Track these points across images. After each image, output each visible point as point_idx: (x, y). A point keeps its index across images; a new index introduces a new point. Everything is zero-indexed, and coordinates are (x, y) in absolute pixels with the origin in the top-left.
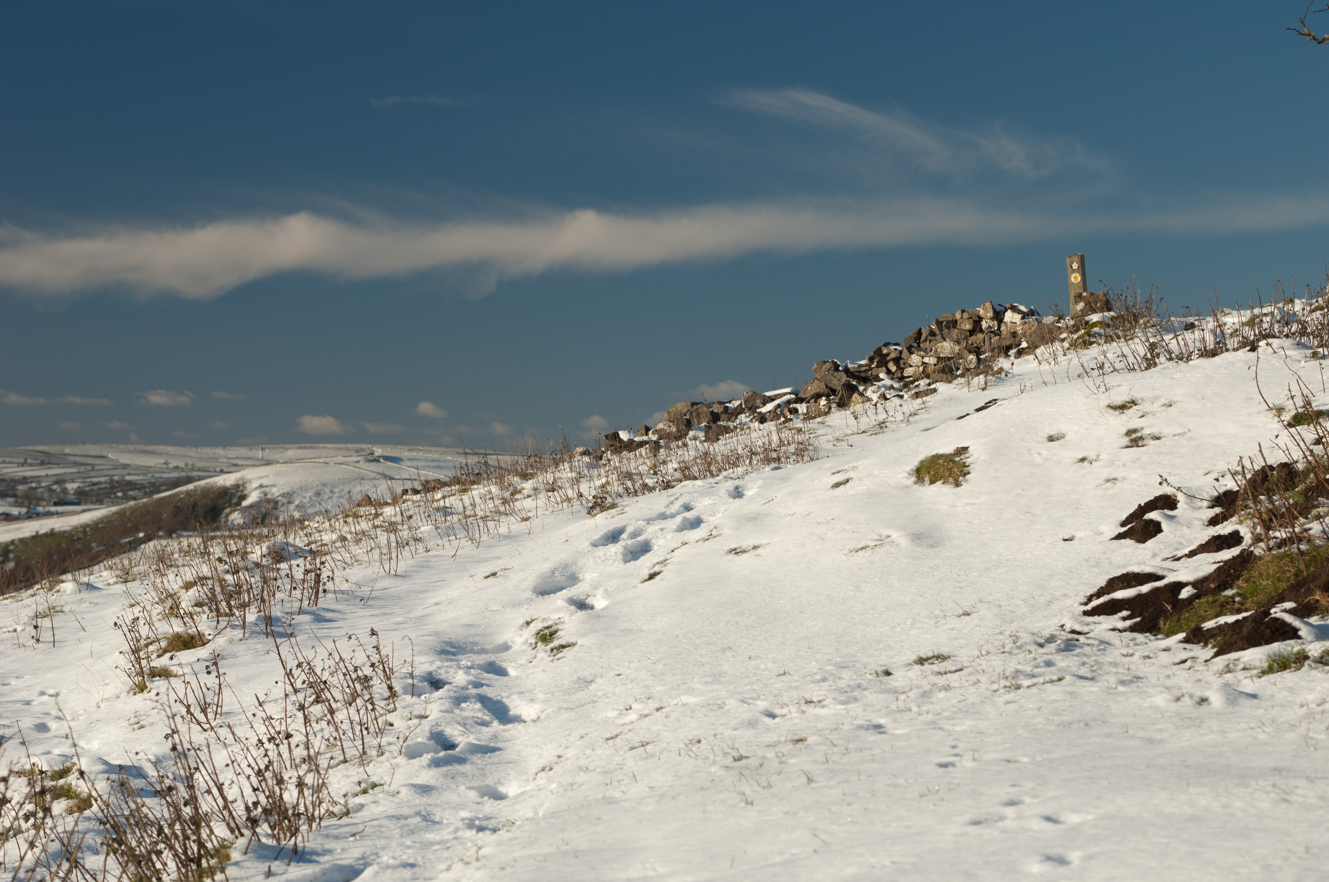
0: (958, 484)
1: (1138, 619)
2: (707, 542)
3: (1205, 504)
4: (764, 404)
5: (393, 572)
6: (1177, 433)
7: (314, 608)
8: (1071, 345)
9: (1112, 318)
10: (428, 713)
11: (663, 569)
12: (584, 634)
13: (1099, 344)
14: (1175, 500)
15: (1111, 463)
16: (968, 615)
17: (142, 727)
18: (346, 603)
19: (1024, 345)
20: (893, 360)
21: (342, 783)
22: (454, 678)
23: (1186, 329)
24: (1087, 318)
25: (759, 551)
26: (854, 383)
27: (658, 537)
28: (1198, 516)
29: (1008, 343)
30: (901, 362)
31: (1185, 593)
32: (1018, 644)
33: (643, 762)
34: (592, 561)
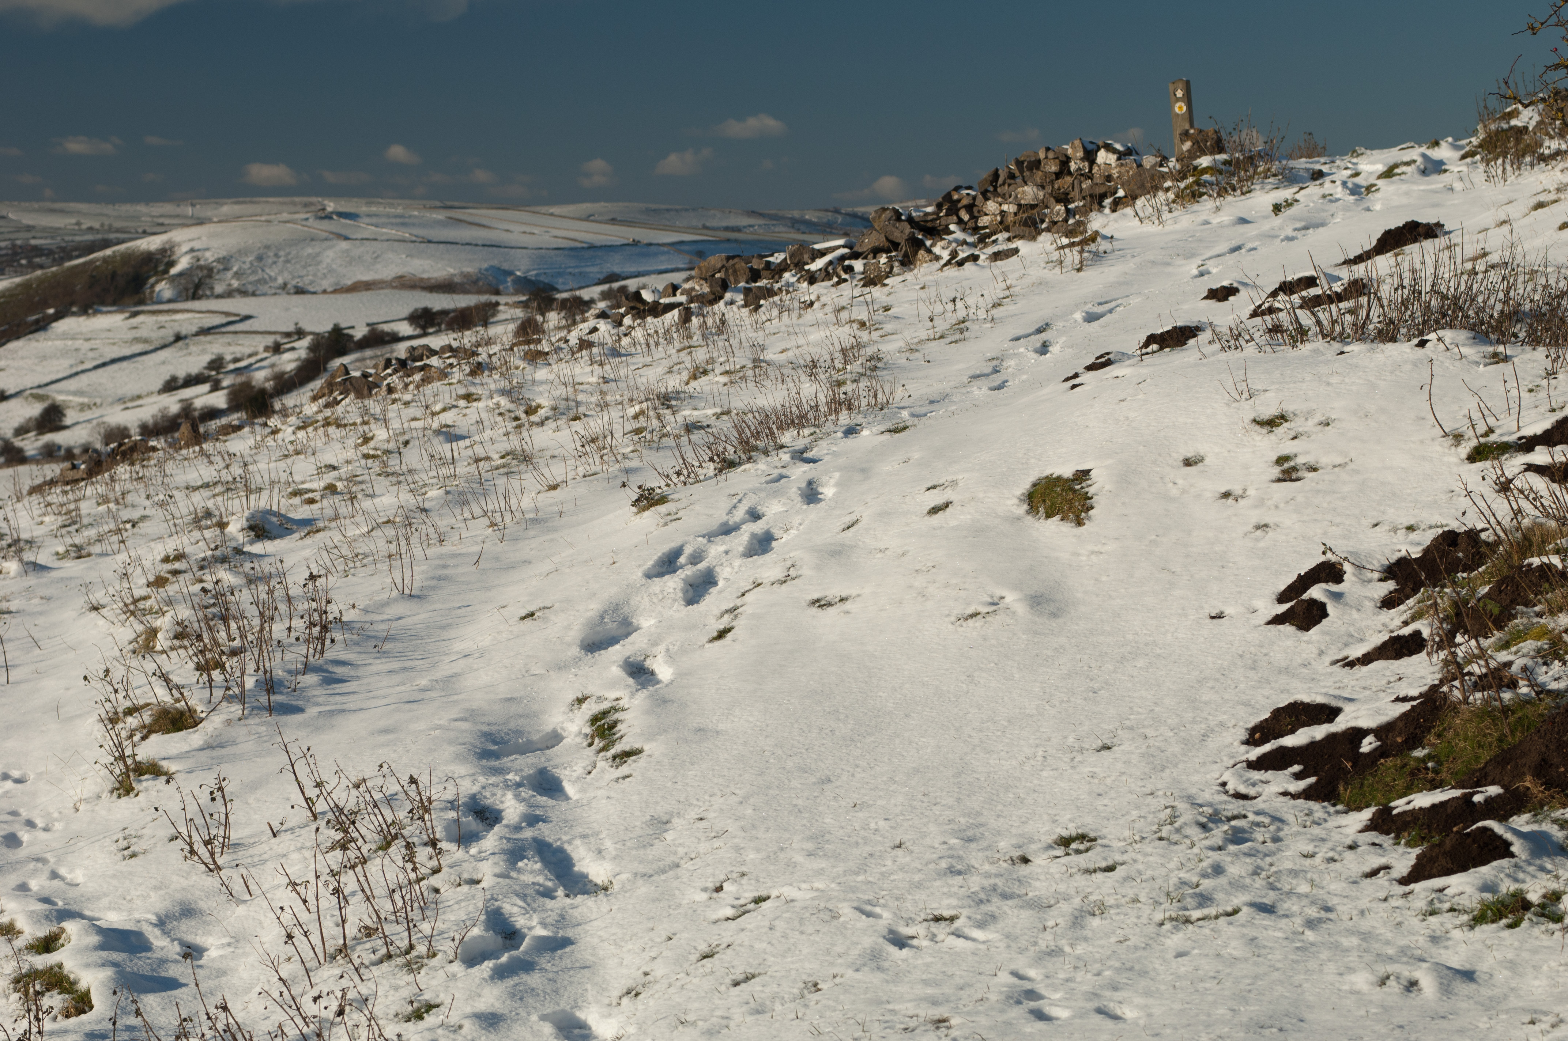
0: (1079, 523)
1: (1312, 780)
2: (785, 586)
3: (1376, 575)
4: (813, 260)
5: (407, 591)
6: (1337, 463)
7: (321, 661)
8: (1177, 196)
9: (1226, 162)
10: (480, 876)
11: (734, 623)
12: (651, 737)
13: (1210, 196)
14: (1341, 570)
15: (1260, 503)
16: (1109, 748)
17: (133, 855)
18: (358, 649)
19: (1121, 193)
20: (965, 207)
21: (390, 998)
22: (502, 802)
23: (1314, 179)
24: (1196, 162)
25: (848, 606)
26: (920, 237)
27: (722, 565)
28: (1369, 595)
29: (1102, 190)
30: (975, 209)
31: (1368, 745)
33: (753, 1018)
34: (646, 599)
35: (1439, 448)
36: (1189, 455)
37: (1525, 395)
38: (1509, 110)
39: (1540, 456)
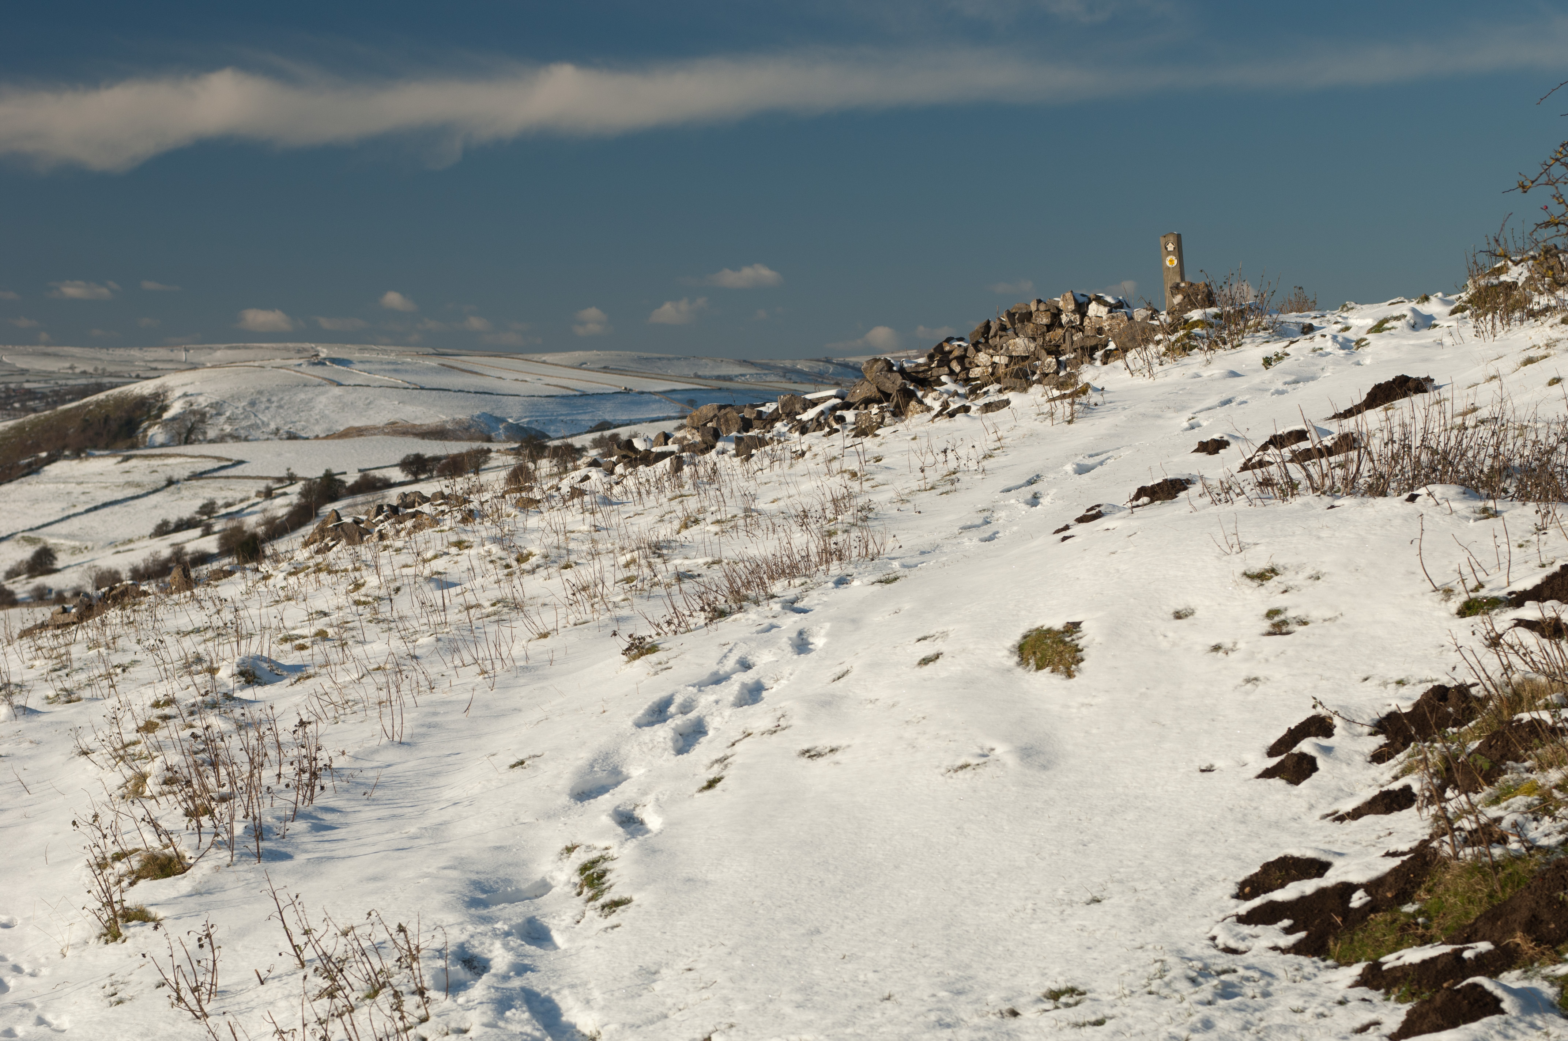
0: (1070, 675)
1: (1302, 934)
2: (775, 736)
3: (1367, 730)
4: (805, 410)
5: (397, 739)
6: (1327, 617)
7: (310, 808)
8: (1168, 349)
9: (1216, 316)
10: (467, 1026)
11: (724, 773)
12: (640, 886)
13: (1201, 349)
14: (1331, 724)
15: (1251, 656)
16: (1099, 901)
17: (120, 1002)
18: (347, 796)
19: (1112, 346)
20: (956, 358)
22: (490, 951)
23: (1305, 334)
24: (1187, 316)
25: (837, 756)
26: (912, 388)
27: (712, 714)
28: (1359, 749)
29: (1093, 342)
30: (967, 361)
31: (1358, 900)
32: (1166, 979)
34: (636, 748)
35: (1429, 603)
36: (1180, 608)
38: (1498, 265)
39: (1531, 611)
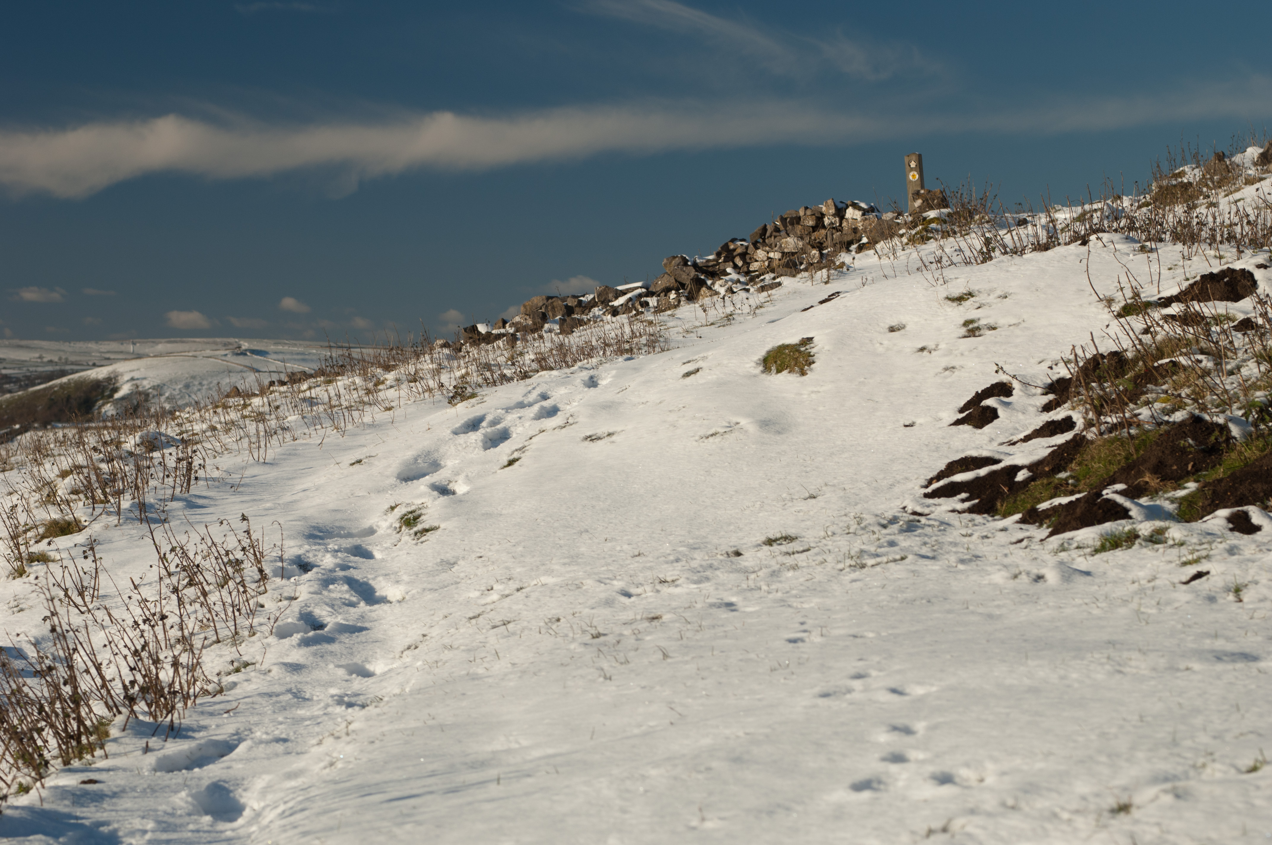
0: (803, 373)
1: (977, 501)
2: (564, 430)
3: (1039, 391)
4: (616, 298)
5: (261, 460)
6: (1012, 323)
7: (186, 495)
8: (909, 240)
9: (949, 215)
10: (297, 595)
11: (522, 456)
12: (446, 519)
13: (936, 240)
14: (1011, 387)
15: (949, 352)
16: (814, 498)
17: (22, 610)
18: (217, 490)
19: (865, 240)
20: (740, 255)
21: (216, 662)
22: (322, 561)
23: (1020, 225)
24: (925, 215)
25: (614, 438)
26: (703, 277)
27: (516, 425)
28: (1033, 403)
29: (849, 238)
30: (748, 257)
31: (1021, 476)
32: (862, 525)
33: (505, 640)
34: (453, 448)
35: (1094, 310)
36: (893, 324)
37: (1164, 272)
38: (1177, 171)
39: (1175, 309)
